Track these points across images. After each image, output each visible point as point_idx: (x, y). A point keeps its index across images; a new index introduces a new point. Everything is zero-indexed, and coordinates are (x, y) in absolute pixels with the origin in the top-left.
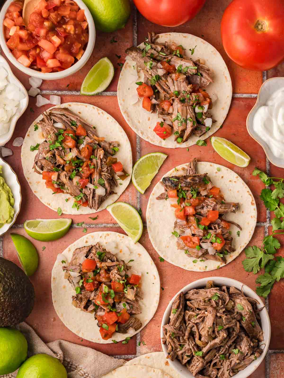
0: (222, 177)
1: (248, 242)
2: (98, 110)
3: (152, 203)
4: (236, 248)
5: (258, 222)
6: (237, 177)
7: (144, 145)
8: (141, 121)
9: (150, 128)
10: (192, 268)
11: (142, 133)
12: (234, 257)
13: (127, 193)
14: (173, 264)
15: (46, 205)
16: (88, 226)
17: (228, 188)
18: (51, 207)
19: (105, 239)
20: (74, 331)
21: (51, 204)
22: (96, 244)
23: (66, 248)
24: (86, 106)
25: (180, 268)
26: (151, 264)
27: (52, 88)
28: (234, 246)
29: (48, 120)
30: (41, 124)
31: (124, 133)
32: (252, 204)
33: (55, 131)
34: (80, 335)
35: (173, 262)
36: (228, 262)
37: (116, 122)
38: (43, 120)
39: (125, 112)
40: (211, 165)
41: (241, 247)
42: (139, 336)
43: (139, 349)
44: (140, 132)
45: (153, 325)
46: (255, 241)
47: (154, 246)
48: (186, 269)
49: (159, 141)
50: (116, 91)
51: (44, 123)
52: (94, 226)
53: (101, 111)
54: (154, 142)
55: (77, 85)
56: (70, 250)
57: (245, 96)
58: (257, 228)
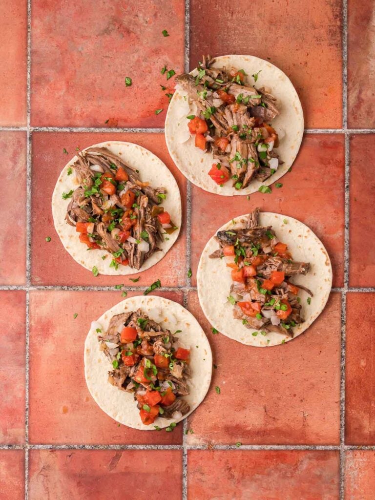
0: (290, 231)
1: (320, 312)
2: (142, 150)
3: (204, 262)
4: (306, 318)
5: (333, 287)
6: (308, 231)
7: (195, 192)
8: (192, 163)
9: (203, 171)
10: (251, 342)
11: (194, 178)
12: (303, 330)
13: (174, 250)
14: (229, 336)
15: (80, 263)
16: (127, 289)
17: (297, 246)
18: (85, 265)
19: (148, 304)
20: (110, 414)
21: (85, 263)
22: (138, 311)
23: (102, 314)
24: (128, 146)
25: (237, 341)
26: (202, 335)
27: (88, 124)
28: (304, 316)
29: (83, 161)
30: (76, 166)
31: (172, 177)
32: (327, 264)
33: (91, 175)
34: (117, 419)
35: (228, 334)
36: (295, 336)
37: (163, 164)
38: (78, 163)
39: (174, 153)
40: (276, 217)
41: (311, 317)
42: (186, 423)
43: (186, 438)
44: (191, 176)
45: (202, 410)
46: (329, 310)
47: (206, 314)
48: (244, 343)
49: (214, 187)
50: (164, 128)
51: (79, 166)
52: (134, 289)
53: (145, 151)
54: (207, 188)
55: (117, 121)
56: (106, 318)
57: (320, 131)
58: (332, 294)
